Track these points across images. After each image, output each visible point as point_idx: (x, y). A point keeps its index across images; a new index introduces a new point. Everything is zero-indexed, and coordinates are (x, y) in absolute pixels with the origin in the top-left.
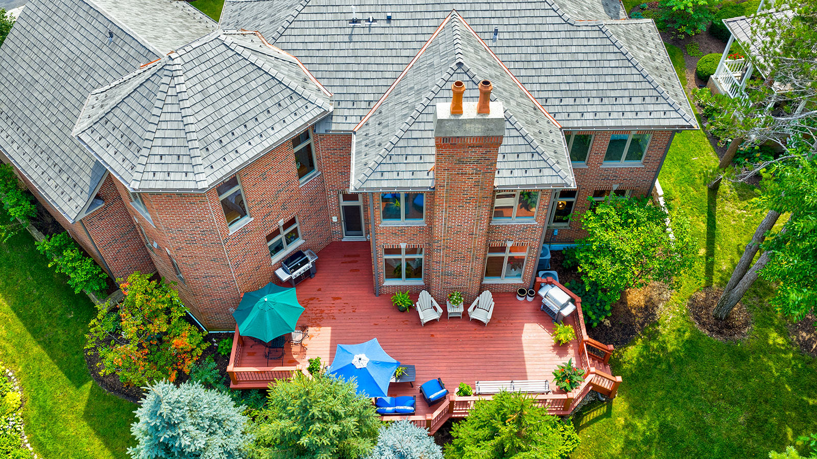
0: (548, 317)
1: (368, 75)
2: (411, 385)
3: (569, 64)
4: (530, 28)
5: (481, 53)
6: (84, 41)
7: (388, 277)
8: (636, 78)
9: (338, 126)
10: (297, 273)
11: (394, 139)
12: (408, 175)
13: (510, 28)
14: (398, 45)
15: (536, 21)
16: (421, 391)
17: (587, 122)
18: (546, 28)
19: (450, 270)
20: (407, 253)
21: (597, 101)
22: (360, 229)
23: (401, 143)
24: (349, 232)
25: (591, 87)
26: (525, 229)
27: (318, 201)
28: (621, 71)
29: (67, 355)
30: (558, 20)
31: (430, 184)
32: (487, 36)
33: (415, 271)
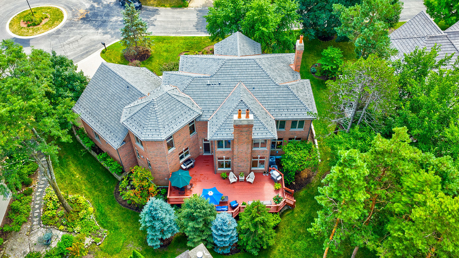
0: (273, 181)
1: (213, 102)
2: (226, 203)
3: (277, 99)
4: (265, 87)
5: (249, 95)
6: (118, 88)
7: (219, 167)
8: (299, 103)
9: (204, 118)
10: (188, 166)
11: (221, 124)
12: (226, 135)
13: (258, 87)
14: (222, 93)
15: (267, 84)
16: (230, 205)
17: (283, 117)
18: (270, 87)
19: (240, 165)
20: (225, 159)
21: (286, 110)
22: (209, 151)
23: (224, 125)
24: (205, 152)
25: (284, 106)
26: (264, 151)
27: (196, 142)
28: (294, 101)
29: (107, 195)
30: (274, 84)
31: (233, 138)
32: (251, 89)
33: (228, 166)
